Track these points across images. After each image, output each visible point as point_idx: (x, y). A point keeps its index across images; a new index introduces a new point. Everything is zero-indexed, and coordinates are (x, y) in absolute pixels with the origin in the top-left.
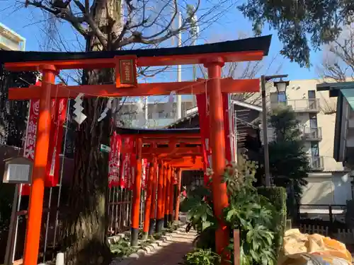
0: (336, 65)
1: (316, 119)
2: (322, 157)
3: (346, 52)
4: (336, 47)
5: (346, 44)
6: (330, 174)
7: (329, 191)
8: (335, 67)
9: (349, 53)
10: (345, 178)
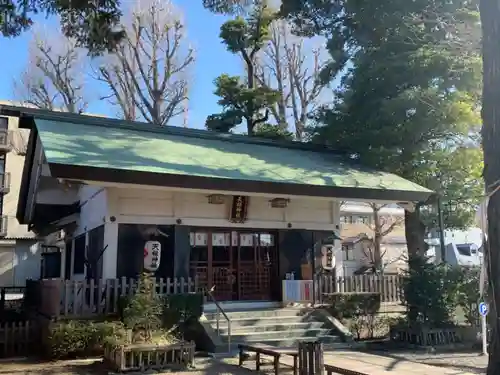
0: (42, 87)
1: (4, 159)
2: (6, 217)
3: (58, 73)
4: (47, 63)
5: (60, 62)
6: (14, 242)
7: (9, 267)
8: (41, 90)
9: (62, 75)
10: (34, 248)
